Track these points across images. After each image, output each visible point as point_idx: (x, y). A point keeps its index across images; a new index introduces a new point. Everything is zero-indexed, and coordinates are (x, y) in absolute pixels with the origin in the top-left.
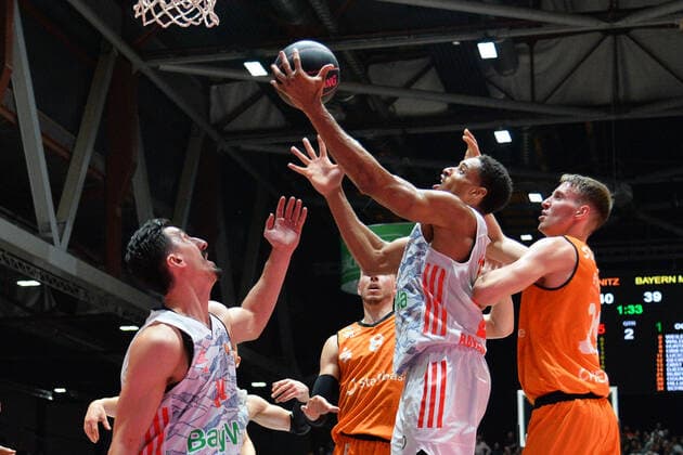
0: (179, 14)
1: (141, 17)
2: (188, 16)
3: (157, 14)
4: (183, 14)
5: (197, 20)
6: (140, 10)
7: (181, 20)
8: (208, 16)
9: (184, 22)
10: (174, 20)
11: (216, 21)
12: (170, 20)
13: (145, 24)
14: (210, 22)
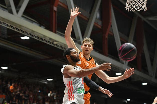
0: (137, 8)
1: (128, 9)
2: (139, 8)
3: (132, 8)
4: (138, 8)
5: (142, 9)
6: (127, 8)
7: (138, 9)
8: (145, 8)
9: (139, 10)
10: (136, 9)
11: (147, 9)
12: (135, 9)
13: (129, 11)
14: (145, 9)
